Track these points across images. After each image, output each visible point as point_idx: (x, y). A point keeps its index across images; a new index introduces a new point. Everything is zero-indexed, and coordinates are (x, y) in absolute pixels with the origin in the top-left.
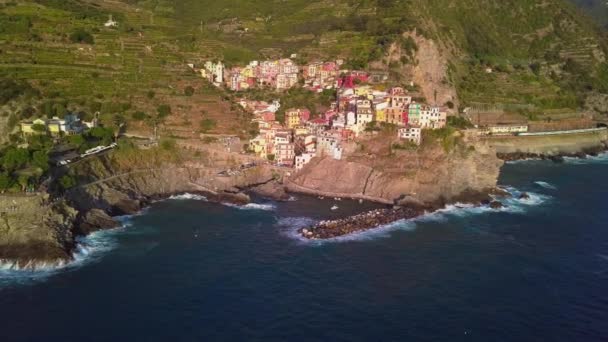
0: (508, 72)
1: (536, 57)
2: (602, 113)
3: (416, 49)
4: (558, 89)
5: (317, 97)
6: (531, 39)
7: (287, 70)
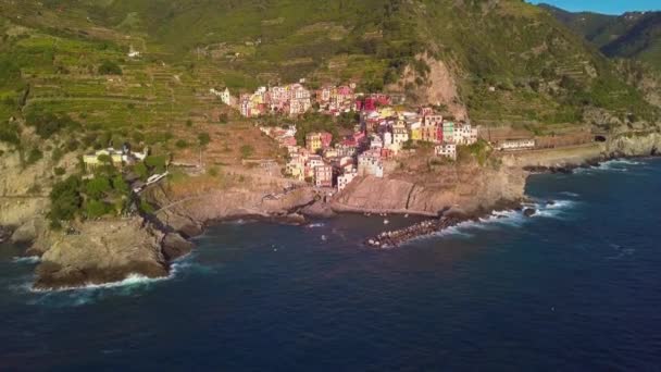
0: (511, 90)
1: (533, 74)
2: (598, 126)
3: (429, 71)
4: (557, 105)
5: (335, 120)
6: (527, 58)
7: (299, 95)
